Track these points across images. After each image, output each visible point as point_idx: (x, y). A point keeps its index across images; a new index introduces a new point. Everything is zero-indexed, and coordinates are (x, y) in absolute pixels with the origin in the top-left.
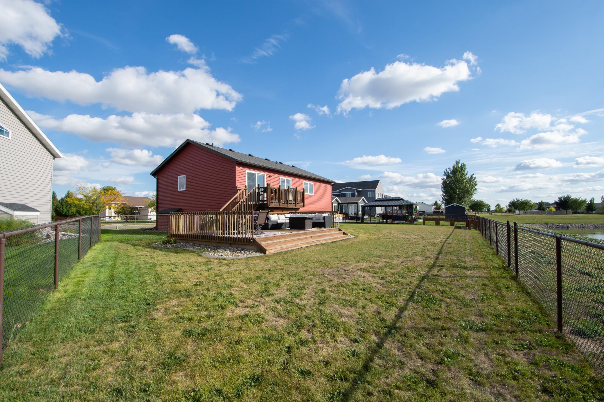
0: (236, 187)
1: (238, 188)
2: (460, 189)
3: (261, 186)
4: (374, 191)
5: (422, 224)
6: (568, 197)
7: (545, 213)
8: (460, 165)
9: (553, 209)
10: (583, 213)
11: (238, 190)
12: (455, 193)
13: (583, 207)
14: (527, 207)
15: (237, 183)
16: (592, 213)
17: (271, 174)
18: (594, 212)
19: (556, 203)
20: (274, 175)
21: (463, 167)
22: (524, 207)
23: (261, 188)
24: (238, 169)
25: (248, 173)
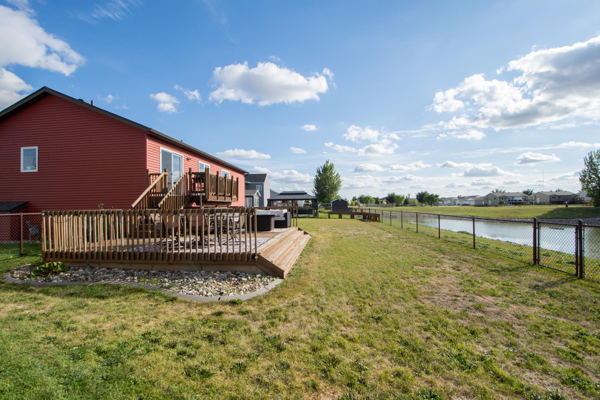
0: (147, 171)
1: (150, 173)
2: (329, 185)
3: (192, 171)
4: (263, 185)
5: (328, 217)
6: (394, 194)
7: (379, 206)
8: (329, 165)
9: (385, 203)
10: (401, 206)
11: (151, 174)
12: (325, 188)
13: (403, 202)
14: (369, 201)
15: (148, 165)
16: (407, 206)
17: (189, 156)
18: (408, 205)
19: (386, 198)
20: (194, 159)
21: (331, 167)
22: (367, 201)
23: (193, 173)
24: (150, 144)
25: (163, 151)
